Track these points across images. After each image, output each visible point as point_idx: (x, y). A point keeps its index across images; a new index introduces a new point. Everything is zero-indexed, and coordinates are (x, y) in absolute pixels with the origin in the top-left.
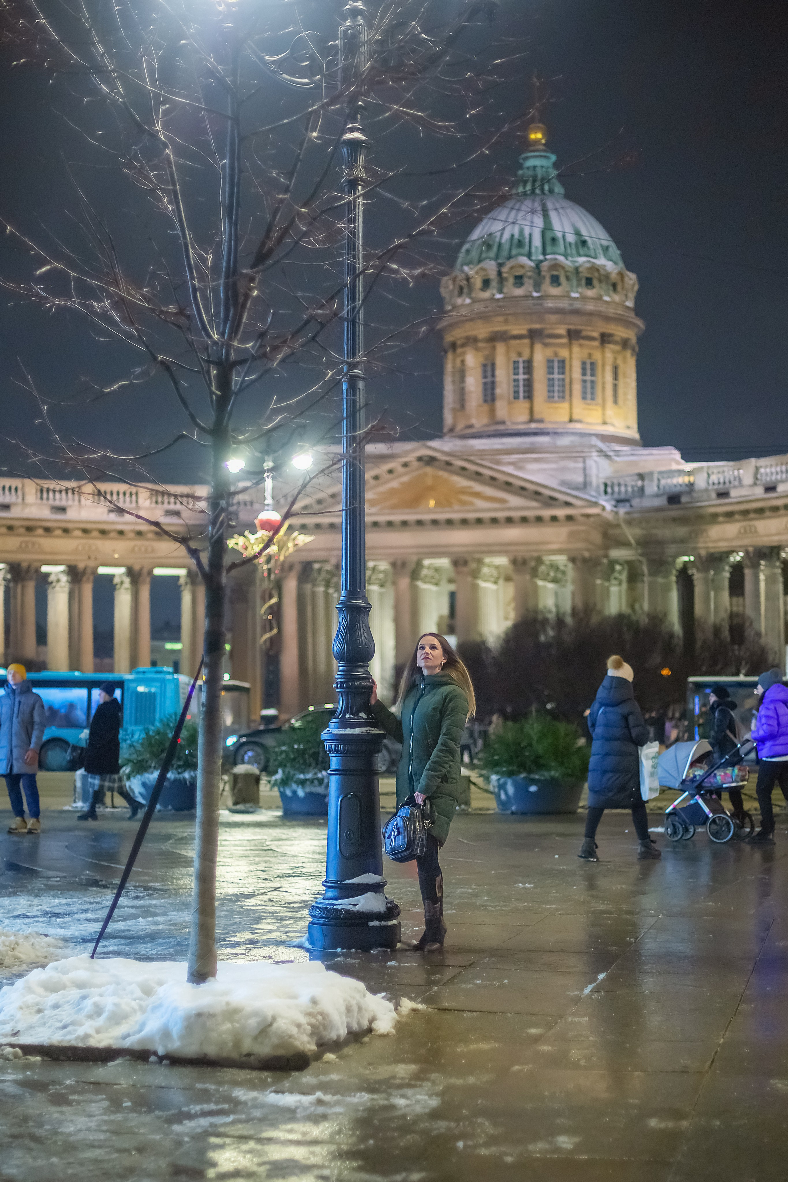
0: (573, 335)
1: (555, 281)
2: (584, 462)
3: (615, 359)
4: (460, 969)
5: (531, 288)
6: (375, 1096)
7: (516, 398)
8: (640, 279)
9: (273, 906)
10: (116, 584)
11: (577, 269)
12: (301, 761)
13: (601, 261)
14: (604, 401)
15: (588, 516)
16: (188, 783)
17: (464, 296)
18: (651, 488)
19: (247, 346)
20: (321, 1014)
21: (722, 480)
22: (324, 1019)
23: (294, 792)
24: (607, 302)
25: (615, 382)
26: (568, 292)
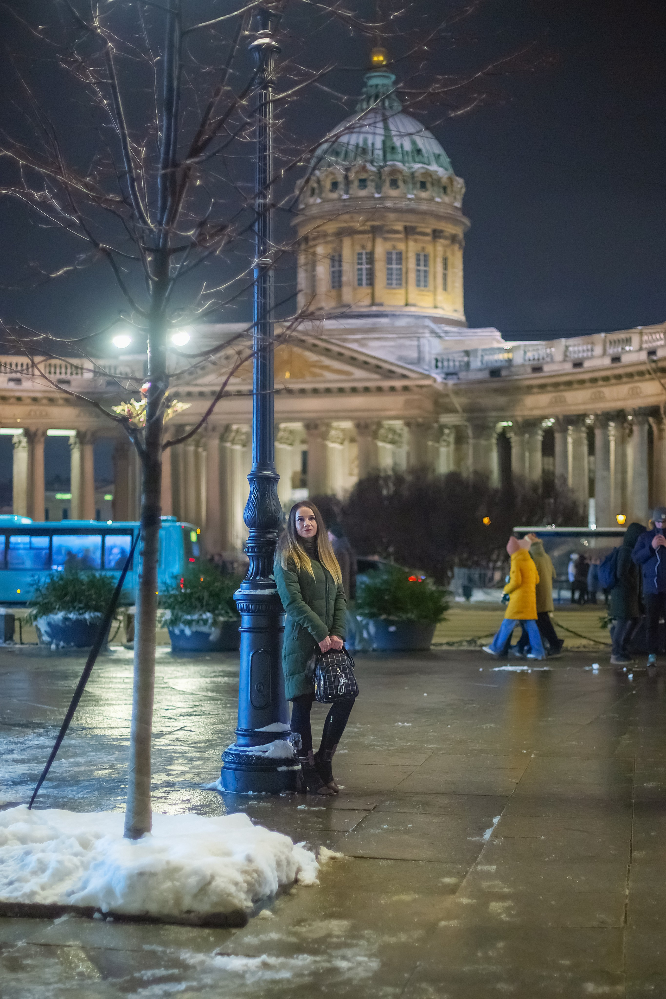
0: (409, 231)
1: (394, 184)
2: (418, 341)
3: (445, 252)
4: (365, 814)
5: (373, 190)
6: (318, 958)
7: (360, 284)
8: (467, 184)
9: (181, 745)
10: (15, 443)
11: (413, 174)
12: (188, 604)
13: (434, 167)
14: (435, 288)
15: (421, 387)
16: (88, 623)
17: (315, 197)
18: (476, 363)
19: (189, 234)
20: (256, 871)
21: (536, 357)
22: (259, 876)
23: (182, 632)
24: (438, 203)
25: (445, 272)
26: (405, 194)
